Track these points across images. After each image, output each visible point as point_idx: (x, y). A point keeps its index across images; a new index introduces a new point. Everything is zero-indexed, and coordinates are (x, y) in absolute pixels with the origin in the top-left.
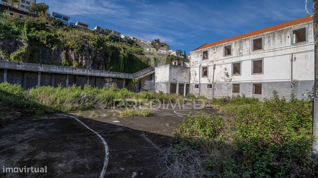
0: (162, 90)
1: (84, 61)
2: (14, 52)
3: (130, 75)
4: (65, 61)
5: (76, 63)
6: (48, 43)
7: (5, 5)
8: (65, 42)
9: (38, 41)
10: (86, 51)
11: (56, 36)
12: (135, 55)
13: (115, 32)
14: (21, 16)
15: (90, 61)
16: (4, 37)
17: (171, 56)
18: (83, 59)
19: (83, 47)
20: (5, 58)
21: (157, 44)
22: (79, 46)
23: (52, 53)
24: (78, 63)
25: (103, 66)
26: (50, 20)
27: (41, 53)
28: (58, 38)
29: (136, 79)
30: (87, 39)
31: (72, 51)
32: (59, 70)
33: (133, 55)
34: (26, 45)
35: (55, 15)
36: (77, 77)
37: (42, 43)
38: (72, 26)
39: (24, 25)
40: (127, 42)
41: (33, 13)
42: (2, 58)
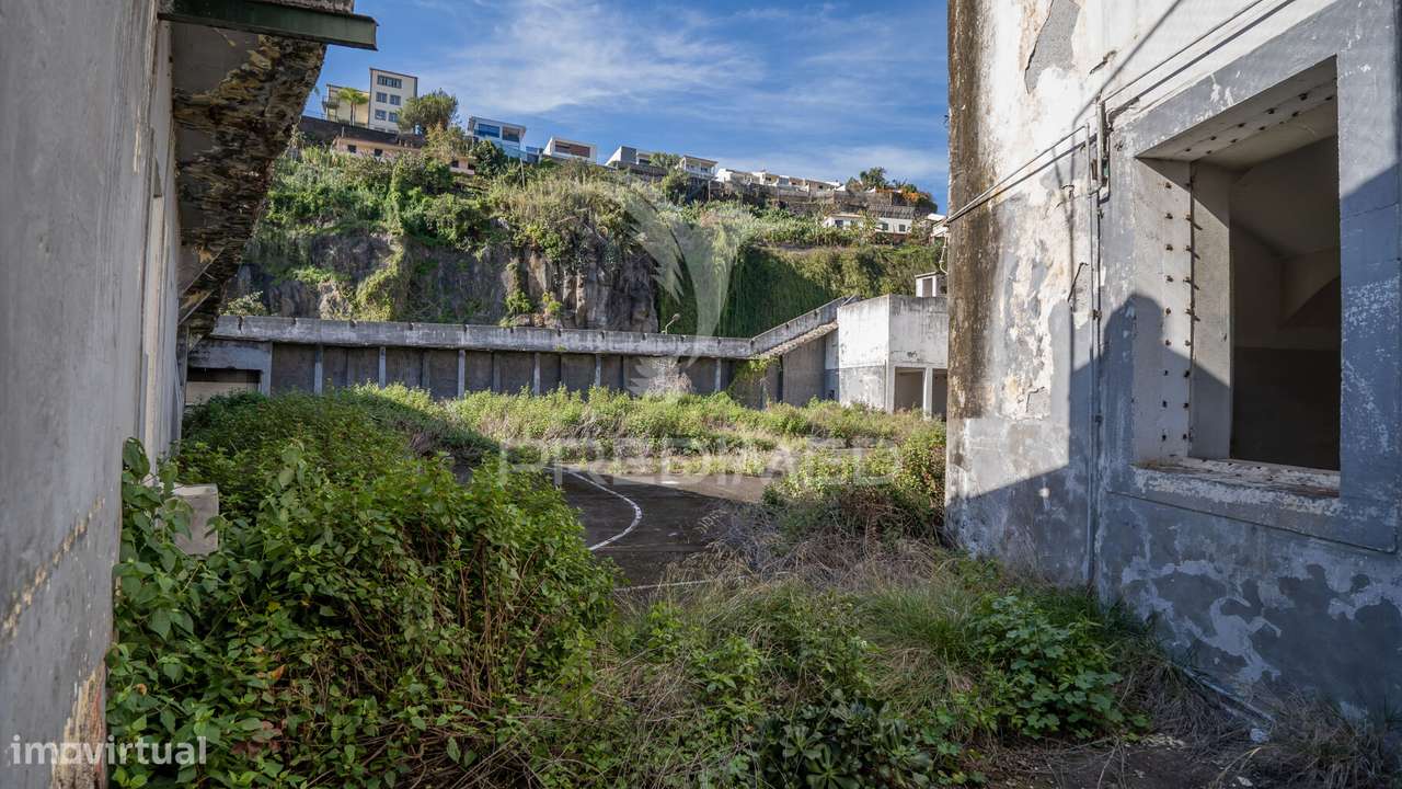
0: (862, 395)
1: (579, 292)
2: (367, 279)
3: (739, 343)
4: (515, 295)
5: (554, 302)
6: (461, 237)
7: (333, 120)
8: (515, 227)
9: (432, 234)
10: (585, 252)
11: (486, 208)
12: (774, 250)
13: (691, 162)
14: (378, 152)
15: (599, 291)
16: (338, 231)
17: (933, 240)
18: (578, 284)
19: (576, 238)
20: (344, 300)
21: (874, 190)
22: (562, 239)
23: (476, 269)
24: (561, 301)
25: (648, 305)
26: (464, 150)
27: (441, 274)
28: (491, 216)
29: (762, 356)
30: (587, 206)
31: (539, 257)
32: (513, 338)
33: (765, 252)
34: (398, 250)
35: (476, 127)
36: (564, 360)
37: (445, 237)
38: (536, 162)
39: (389, 182)
40: (739, 196)
41: (412, 131)
42: (335, 300)
